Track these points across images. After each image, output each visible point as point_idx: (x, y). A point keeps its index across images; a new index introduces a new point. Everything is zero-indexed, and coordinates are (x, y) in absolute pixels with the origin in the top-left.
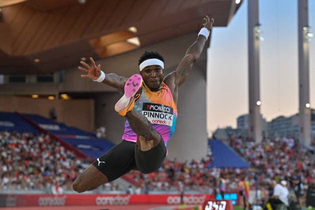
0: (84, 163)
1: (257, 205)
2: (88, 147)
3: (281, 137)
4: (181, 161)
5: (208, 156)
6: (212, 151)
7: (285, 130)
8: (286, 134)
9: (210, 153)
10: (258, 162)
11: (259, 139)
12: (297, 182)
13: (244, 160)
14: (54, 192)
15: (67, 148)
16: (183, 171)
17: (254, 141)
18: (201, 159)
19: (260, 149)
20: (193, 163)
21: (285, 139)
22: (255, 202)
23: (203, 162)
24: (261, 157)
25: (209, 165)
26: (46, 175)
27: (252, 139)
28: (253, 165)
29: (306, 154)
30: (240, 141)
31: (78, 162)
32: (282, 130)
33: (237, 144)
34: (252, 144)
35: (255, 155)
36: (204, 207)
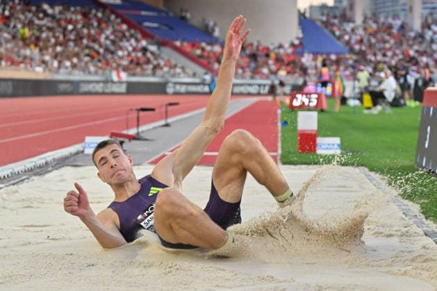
0: (152, 44)
1: (354, 98)
2: (155, 25)
3: (386, 17)
4: (265, 44)
5: (298, 38)
6: (303, 32)
7: (390, 9)
8: (391, 14)
9: (301, 35)
10: (357, 47)
11: (359, 20)
12: (403, 73)
13: (340, 44)
14: (115, 78)
15: (131, 26)
16: (267, 56)
17: (354, 22)
18: (289, 42)
19: (360, 32)
20: (281, 46)
21: (390, 20)
22: (353, 95)
23: (293, 45)
24: (361, 41)
25: (299, 49)
26: (103, 58)
27: (350, 20)
28: (352, 51)
29: (415, 38)
30: (336, 21)
31: (144, 43)
32: (387, 9)
33: (333, 25)
34: (352, 25)
35: (355, 38)
36: (291, 101)
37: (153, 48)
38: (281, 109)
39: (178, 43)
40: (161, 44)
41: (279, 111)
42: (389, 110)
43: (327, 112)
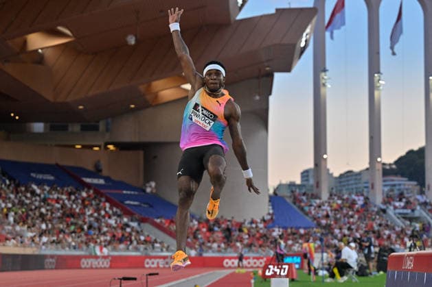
0: (132, 221)
1: (322, 269)
2: (136, 203)
3: (350, 194)
4: (239, 220)
5: (269, 214)
6: (273, 208)
7: (354, 186)
8: (355, 191)
9: (271, 211)
10: (324, 222)
11: (325, 196)
12: (367, 244)
13: (308, 219)
14: (98, 253)
15: (113, 204)
16: (241, 230)
17: (320, 198)
18: (261, 217)
19: (326, 207)
20: (252, 222)
21: (354, 197)
22: (321, 266)
23: (264, 220)
24: (327, 216)
25: (270, 224)
26: (90, 234)
27: (317, 197)
28: (319, 225)
29: (377, 213)
30: (304, 198)
31: (125, 220)
32: (350, 187)
33: (301, 201)
34: (318, 201)
35: (322, 213)
36: (264, 272)
37: (134, 224)
38: (254, 279)
39: (158, 221)
40: (142, 221)
41: (253, 281)
42: (355, 279)
43: (297, 281)
